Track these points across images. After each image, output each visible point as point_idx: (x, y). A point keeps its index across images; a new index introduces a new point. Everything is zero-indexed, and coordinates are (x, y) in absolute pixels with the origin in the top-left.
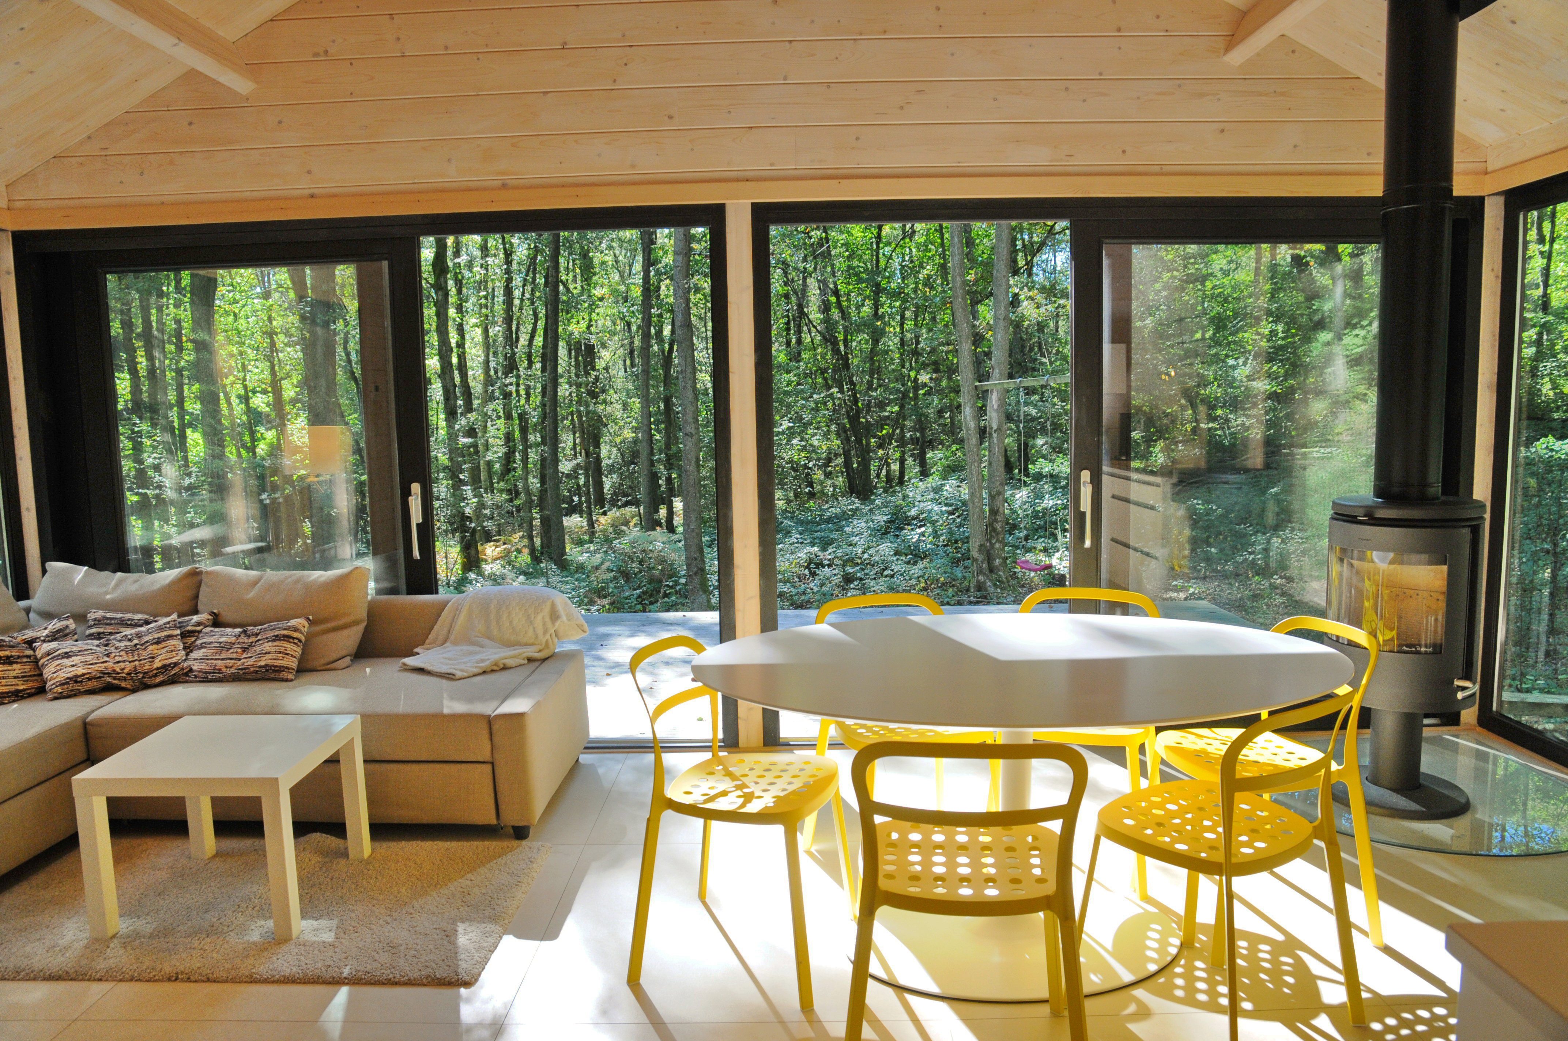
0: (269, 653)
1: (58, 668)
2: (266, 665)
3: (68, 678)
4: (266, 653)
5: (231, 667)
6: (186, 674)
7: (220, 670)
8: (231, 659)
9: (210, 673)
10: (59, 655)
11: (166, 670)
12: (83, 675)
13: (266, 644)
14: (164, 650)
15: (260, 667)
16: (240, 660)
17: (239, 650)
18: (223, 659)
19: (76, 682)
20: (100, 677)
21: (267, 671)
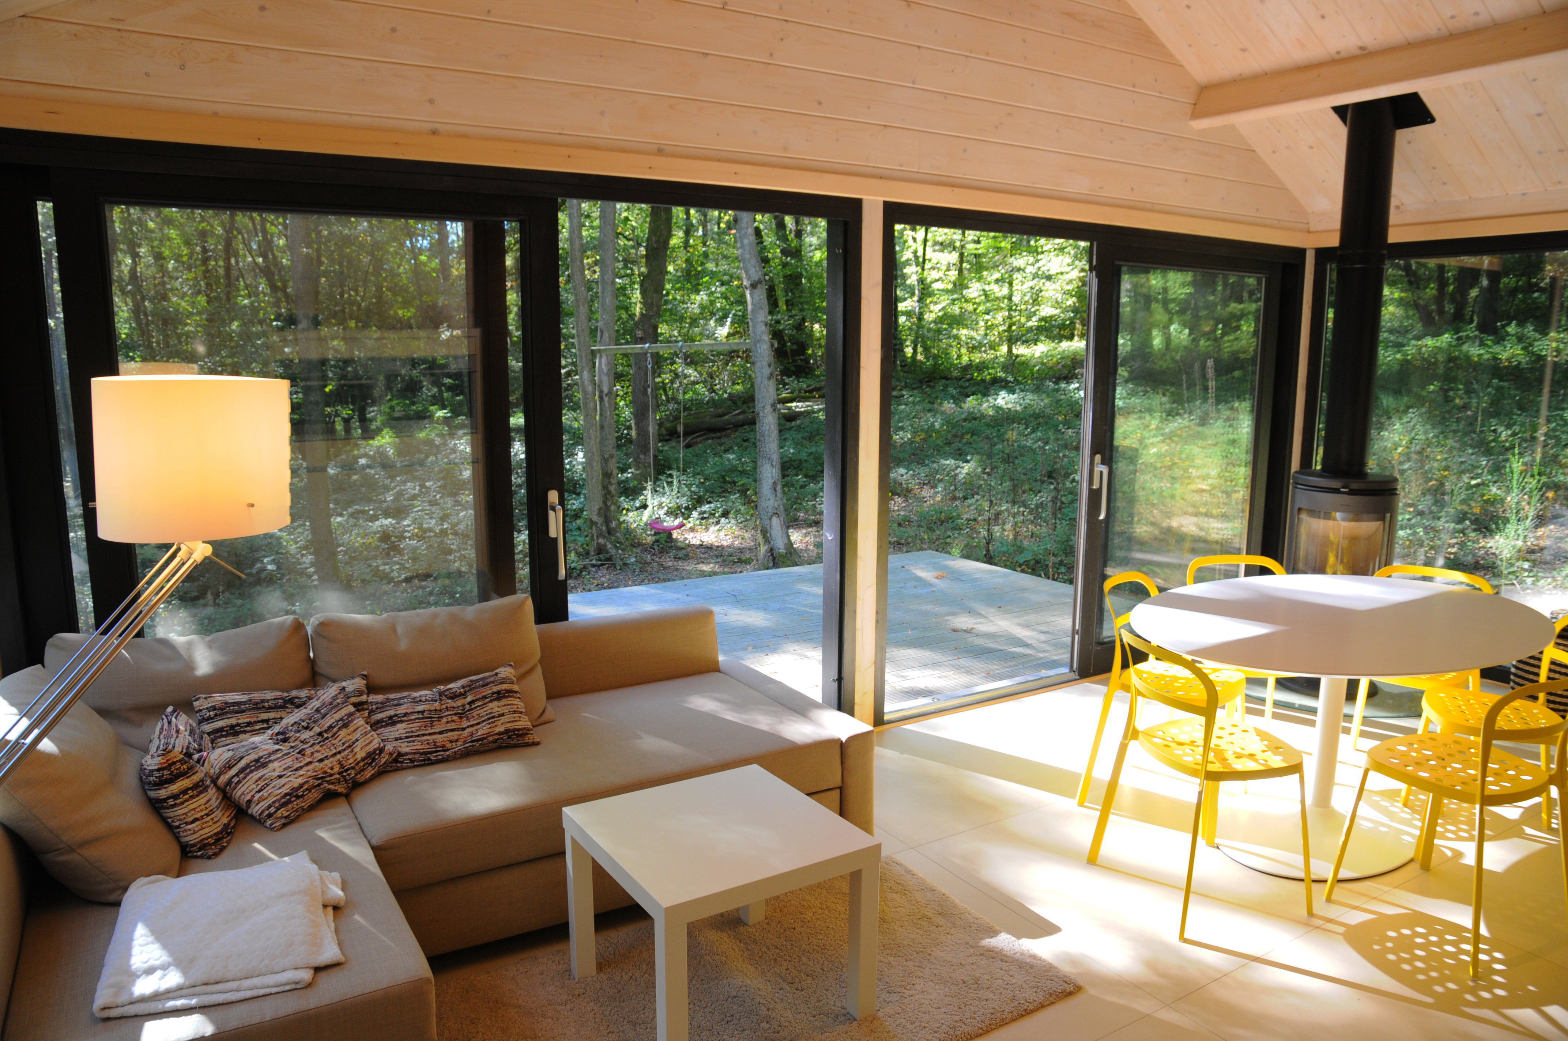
0: (503, 715)
1: (261, 783)
2: (507, 731)
3: (286, 795)
4: (499, 716)
5: (457, 741)
6: (396, 761)
7: (444, 746)
8: (452, 730)
9: (431, 753)
10: (248, 766)
11: (374, 760)
12: (301, 786)
13: (490, 705)
14: (357, 735)
15: (500, 733)
16: (464, 729)
17: (455, 718)
18: (441, 733)
19: (298, 797)
20: (319, 785)
21: (509, 737)
